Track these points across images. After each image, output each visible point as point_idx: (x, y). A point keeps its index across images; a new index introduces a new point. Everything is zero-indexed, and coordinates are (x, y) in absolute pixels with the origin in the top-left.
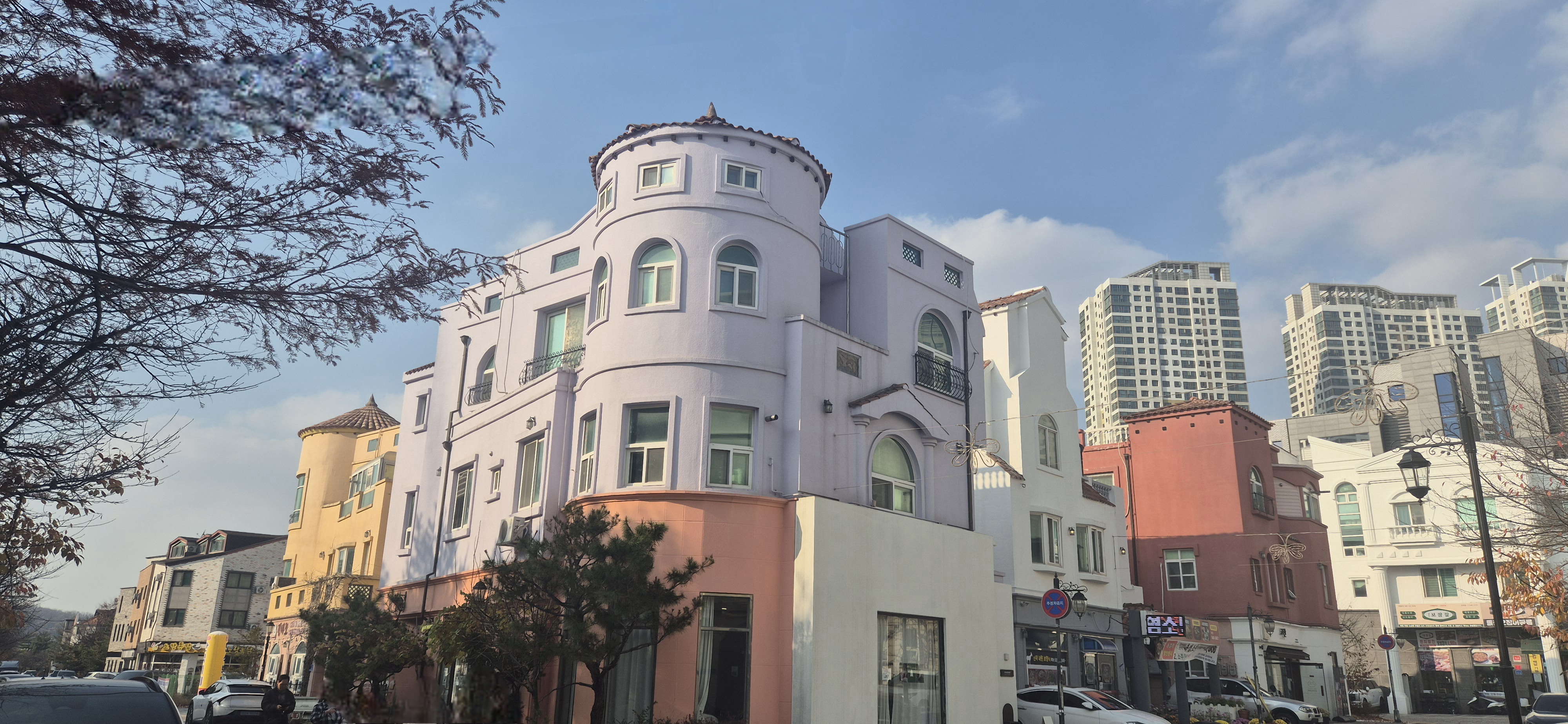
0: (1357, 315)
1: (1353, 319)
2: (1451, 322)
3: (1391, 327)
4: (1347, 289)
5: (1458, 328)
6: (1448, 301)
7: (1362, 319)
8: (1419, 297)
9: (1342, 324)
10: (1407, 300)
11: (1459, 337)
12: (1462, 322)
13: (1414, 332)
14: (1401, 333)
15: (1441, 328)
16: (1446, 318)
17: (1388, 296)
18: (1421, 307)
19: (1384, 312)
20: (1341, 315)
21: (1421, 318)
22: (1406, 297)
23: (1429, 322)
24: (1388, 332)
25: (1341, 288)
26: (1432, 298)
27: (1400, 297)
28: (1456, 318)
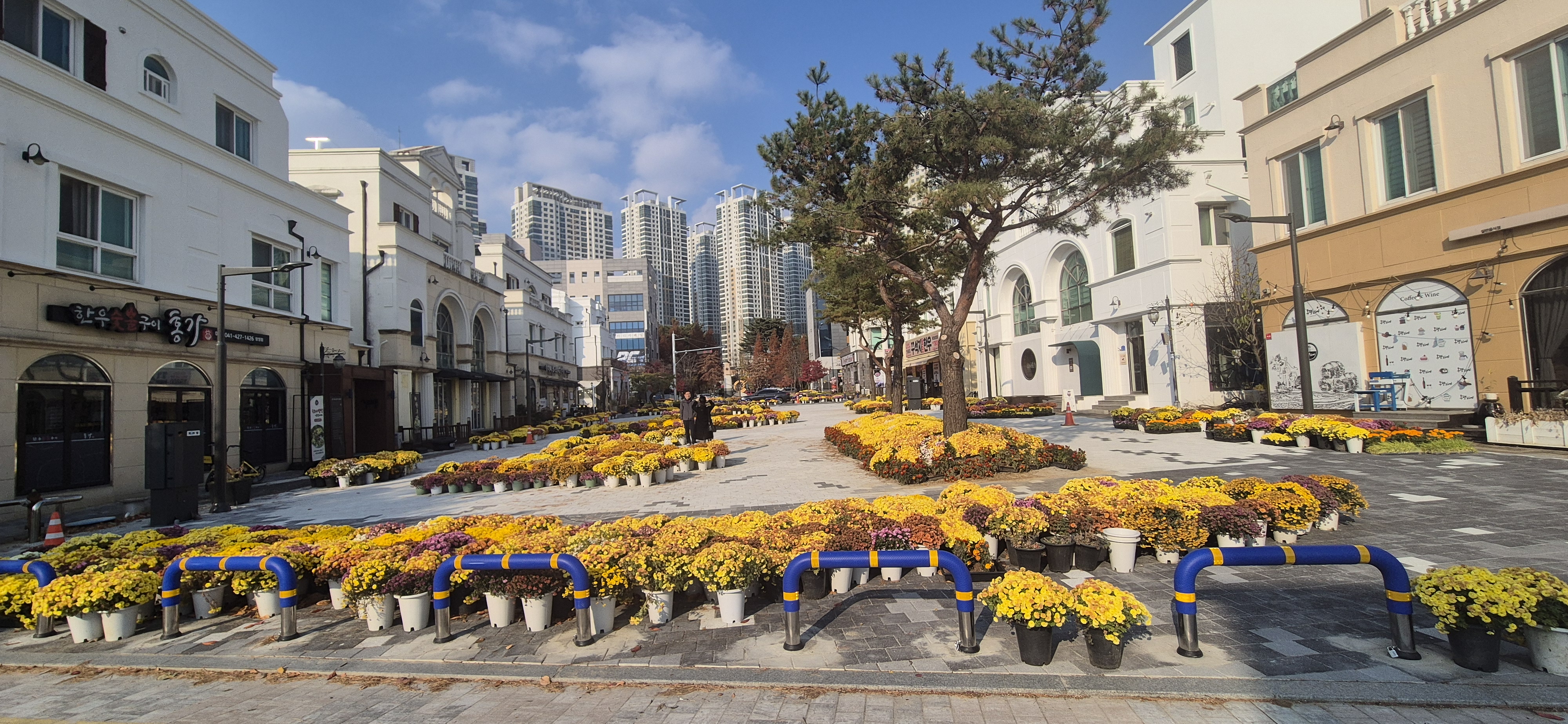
0: (551, 205)
1: (548, 207)
2: (598, 217)
3: (568, 215)
4: (549, 189)
5: (601, 220)
6: (598, 205)
7: (554, 208)
8: (585, 201)
9: (542, 209)
10: (579, 201)
11: (601, 226)
12: (603, 218)
13: (579, 220)
14: (573, 219)
15: (592, 219)
16: (595, 214)
17: (569, 197)
18: (585, 207)
19: (565, 206)
20: (542, 204)
21: (584, 213)
22: (578, 199)
23: (587, 215)
24: (566, 218)
25: (545, 188)
26: (591, 202)
27: (575, 199)
28: (600, 215)
